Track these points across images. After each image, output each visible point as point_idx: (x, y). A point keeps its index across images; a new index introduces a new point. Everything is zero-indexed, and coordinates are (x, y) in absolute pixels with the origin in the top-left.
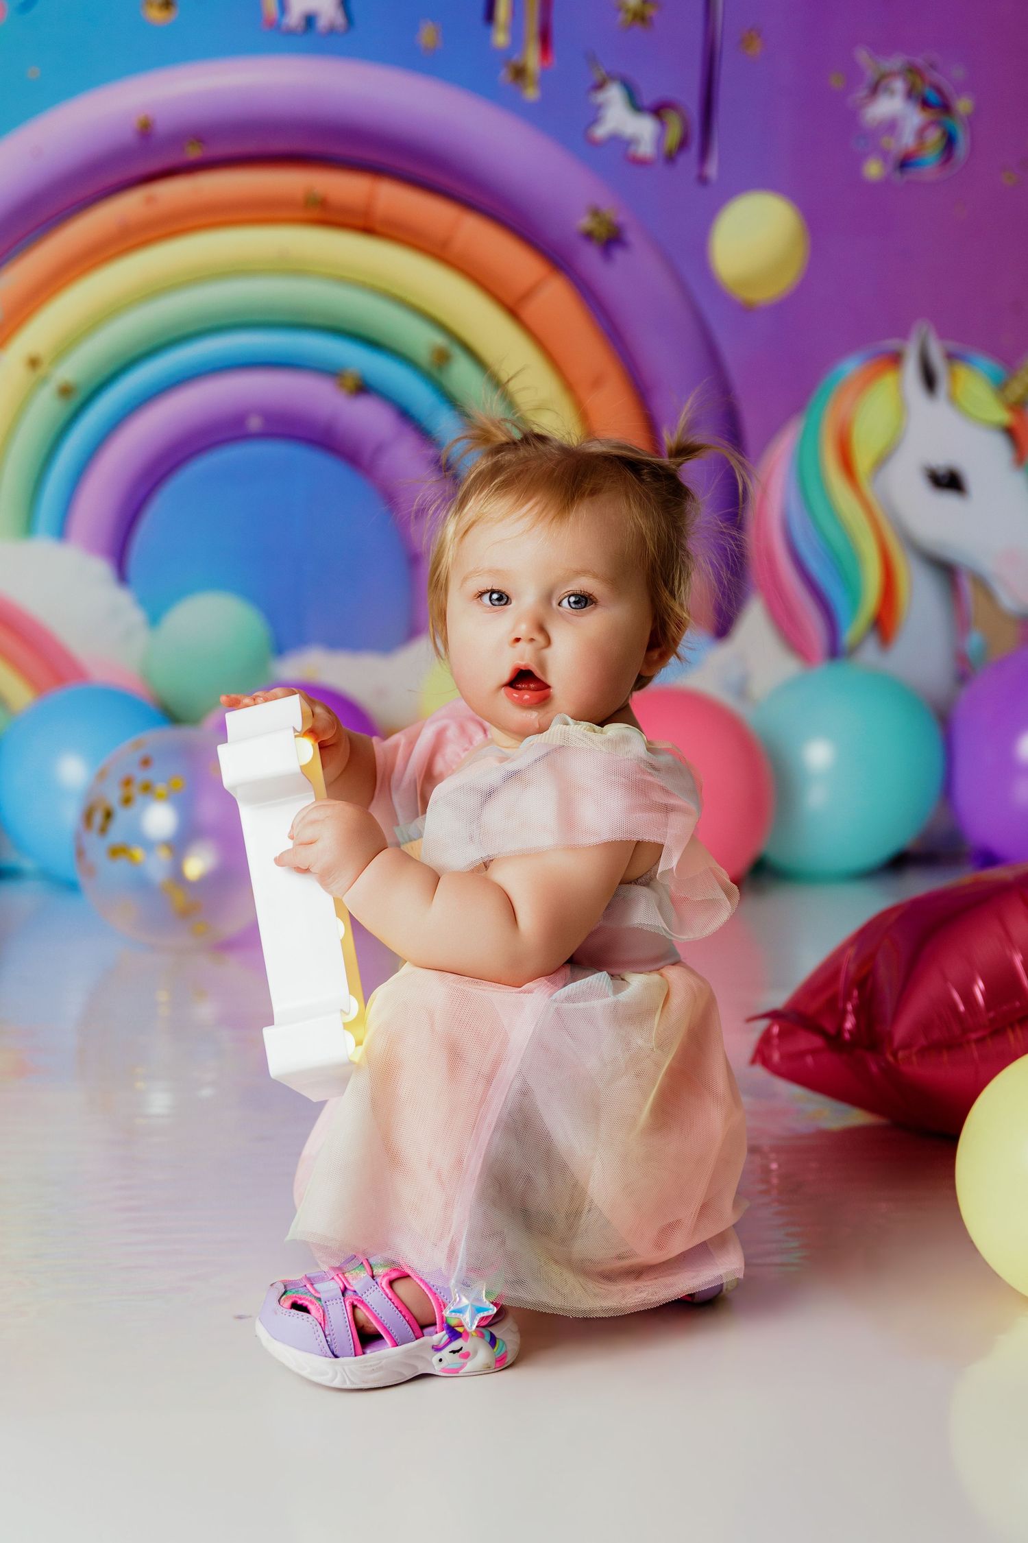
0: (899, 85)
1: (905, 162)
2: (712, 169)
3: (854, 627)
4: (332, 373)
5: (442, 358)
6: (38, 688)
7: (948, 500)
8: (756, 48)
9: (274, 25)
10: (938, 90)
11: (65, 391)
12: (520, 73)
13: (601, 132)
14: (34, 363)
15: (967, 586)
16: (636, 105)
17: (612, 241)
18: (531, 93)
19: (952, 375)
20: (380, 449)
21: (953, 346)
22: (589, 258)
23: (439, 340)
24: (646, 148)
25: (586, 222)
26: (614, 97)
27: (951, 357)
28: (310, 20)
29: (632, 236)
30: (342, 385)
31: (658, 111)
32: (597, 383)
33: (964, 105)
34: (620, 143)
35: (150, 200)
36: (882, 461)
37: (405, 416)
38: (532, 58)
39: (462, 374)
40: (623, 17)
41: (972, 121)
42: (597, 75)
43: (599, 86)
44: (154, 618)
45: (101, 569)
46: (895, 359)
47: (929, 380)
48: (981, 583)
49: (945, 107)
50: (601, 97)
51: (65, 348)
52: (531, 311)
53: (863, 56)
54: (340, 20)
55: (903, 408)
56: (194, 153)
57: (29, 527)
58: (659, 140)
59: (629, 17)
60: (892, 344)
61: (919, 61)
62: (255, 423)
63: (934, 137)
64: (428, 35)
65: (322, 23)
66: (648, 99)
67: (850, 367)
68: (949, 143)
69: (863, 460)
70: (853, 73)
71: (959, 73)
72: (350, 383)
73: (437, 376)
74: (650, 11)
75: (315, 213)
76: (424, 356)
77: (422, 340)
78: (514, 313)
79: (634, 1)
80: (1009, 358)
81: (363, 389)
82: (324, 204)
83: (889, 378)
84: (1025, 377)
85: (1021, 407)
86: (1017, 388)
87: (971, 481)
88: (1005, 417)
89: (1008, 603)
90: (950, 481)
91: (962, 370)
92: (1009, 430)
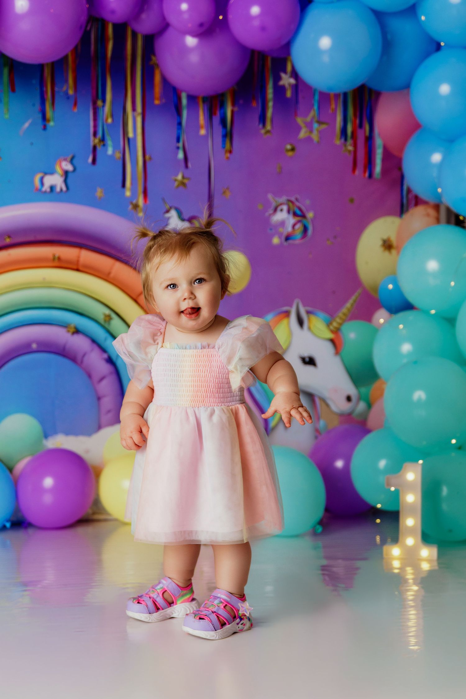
0: (285, 208)
1: (288, 238)
4: (65, 326)
5: (108, 318)
7: (310, 368)
8: (228, 194)
9: (38, 190)
10: (300, 209)
12: (136, 206)
15: (318, 401)
16: (181, 218)
18: (141, 214)
19: (309, 319)
20: (84, 355)
21: (309, 309)
23: (107, 312)
26: (173, 215)
27: (308, 313)
28: (52, 188)
30: (69, 331)
31: (190, 220)
33: (310, 215)
37: (94, 341)
38: (141, 201)
39: (116, 325)
40: (176, 184)
41: (313, 221)
42: (167, 207)
43: (168, 211)
46: (287, 314)
47: (301, 322)
48: (323, 400)
49: (304, 216)
50: (167, 215)
53: (270, 196)
54: (64, 189)
55: (291, 333)
56: (8, 241)
59: (178, 183)
60: (286, 308)
61: (293, 199)
62: (34, 346)
63: (299, 227)
64: (99, 193)
65: (58, 189)
67: (269, 317)
68: (305, 229)
70: (267, 204)
71: (308, 202)
72: (72, 330)
73: (106, 326)
74: (186, 181)
75: (56, 263)
76: (101, 318)
77: (100, 311)
78: (136, 301)
79: (180, 177)
80: (331, 313)
81: (77, 331)
82: (59, 259)
83: (285, 322)
84: (338, 320)
85: (336, 331)
86: (335, 324)
87: (318, 361)
88: (331, 336)
89: (334, 408)
90: (310, 361)
91: (313, 318)
92: (332, 341)
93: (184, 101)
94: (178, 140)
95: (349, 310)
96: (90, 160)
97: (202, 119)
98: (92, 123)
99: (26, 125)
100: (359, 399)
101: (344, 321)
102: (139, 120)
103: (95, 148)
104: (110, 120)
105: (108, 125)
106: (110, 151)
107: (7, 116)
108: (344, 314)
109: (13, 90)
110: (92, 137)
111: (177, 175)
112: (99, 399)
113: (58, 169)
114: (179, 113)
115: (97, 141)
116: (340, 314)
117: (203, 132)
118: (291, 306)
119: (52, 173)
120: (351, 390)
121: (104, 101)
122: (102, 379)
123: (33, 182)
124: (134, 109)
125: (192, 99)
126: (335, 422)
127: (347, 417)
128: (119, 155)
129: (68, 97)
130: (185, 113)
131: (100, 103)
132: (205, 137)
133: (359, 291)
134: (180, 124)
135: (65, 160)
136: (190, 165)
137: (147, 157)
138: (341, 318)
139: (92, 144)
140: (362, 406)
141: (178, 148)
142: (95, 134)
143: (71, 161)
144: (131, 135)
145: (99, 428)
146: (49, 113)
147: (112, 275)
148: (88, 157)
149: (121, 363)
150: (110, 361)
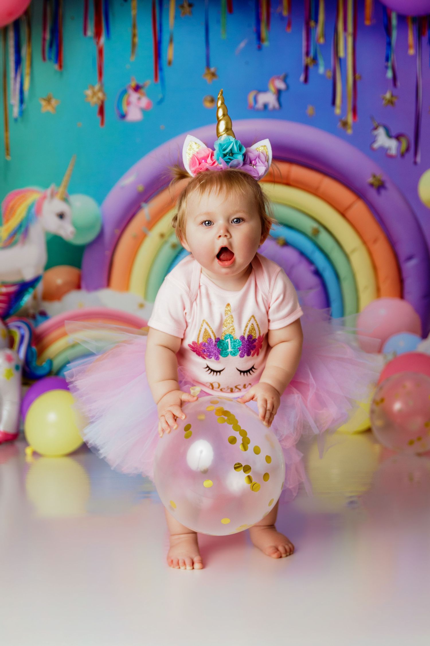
2: (419, 159)
4: (274, 238)
5: (316, 232)
9: (252, 108)
11: (173, 246)
12: (345, 124)
13: (376, 146)
14: (162, 236)
16: (389, 135)
17: (381, 187)
18: (350, 132)
22: (372, 193)
23: (315, 225)
24: (393, 151)
25: (371, 180)
26: (381, 132)
28: (266, 106)
29: (388, 185)
30: (278, 243)
31: (398, 137)
32: (375, 241)
34: (383, 150)
37: (302, 254)
38: (350, 119)
39: (324, 239)
40: (384, 102)
42: (375, 124)
43: (375, 129)
50: (375, 132)
52: (349, 214)
54: (277, 105)
58: (398, 148)
59: (387, 101)
64: (310, 110)
65: (271, 106)
66: (394, 133)
72: (281, 242)
73: (314, 238)
74: (394, 100)
75: (269, 178)
76: (309, 231)
77: (308, 225)
78: (343, 215)
79: (388, 95)
81: (286, 244)
93: (394, 22)
94: (387, 59)
96: (302, 78)
97: (411, 39)
98: (304, 43)
99: (242, 45)
102: (350, 40)
103: (307, 68)
104: (322, 41)
105: (321, 46)
106: (321, 70)
107: (224, 36)
109: (230, 10)
110: (304, 57)
111: (385, 93)
113: (272, 88)
114: (389, 33)
115: (309, 60)
117: (411, 52)
119: (264, 90)
121: (316, 21)
122: (309, 289)
123: (246, 100)
124: (345, 29)
125: (402, 19)
128: (330, 74)
129: (282, 18)
130: (394, 34)
131: (312, 24)
132: (414, 57)
134: (389, 44)
135: (278, 78)
136: (398, 84)
137: (357, 76)
139: (303, 64)
141: (387, 67)
142: (308, 54)
143: (285, 79)
144: (342, 54)
146: (264, 33)
147: (321, 190)
148: (300, 77)
149: (328, 275)
150: (317, 273)
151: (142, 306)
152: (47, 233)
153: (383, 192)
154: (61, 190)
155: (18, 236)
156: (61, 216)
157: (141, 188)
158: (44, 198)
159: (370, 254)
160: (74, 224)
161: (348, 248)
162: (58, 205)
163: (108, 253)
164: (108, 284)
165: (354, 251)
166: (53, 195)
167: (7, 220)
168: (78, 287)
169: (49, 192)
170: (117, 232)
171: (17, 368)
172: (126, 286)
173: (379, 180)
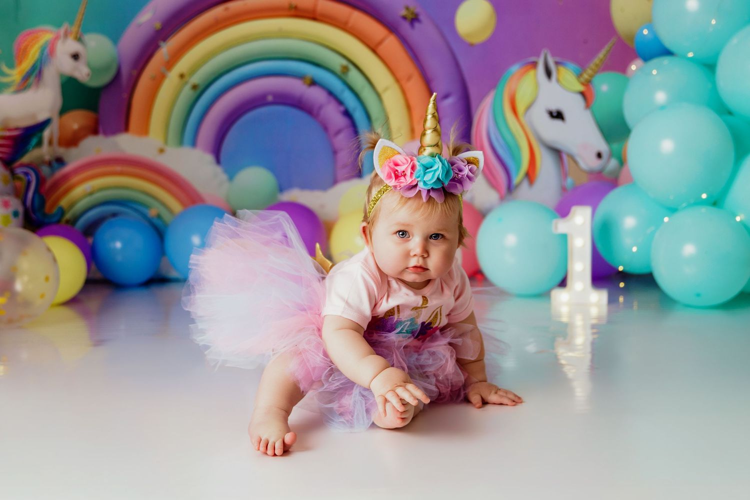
3: (518, 177)
4: (301, 77)
5: (345, 69)
6: (184, 205)
7: (558, 122)
11: (195, 87)
14: (182, 76)
15: (565, 158)
17: (414, 19)
19: (558, 70)
20: (321, 107)
21: (558, 59)
22: (405, 27)
23: (344, 62)
25: (404, 12)
27: (557, 63)
29: (422, 17)
30: (305, 82)
32: (409, 78)
35: (227, 9)
36: (528, 108)
37: (331, 93)
39: (354, 77)
44: (231, 178)
45: (209, 158)
46: (534, 65)
47: (549, 73)
48: (572, 157)
51: (194, 70)
52: (381, 49)
55: (537, 85)
57: (181, 142)
60: (533, 59)
62: (270, 98)
67: (515, 69)
69: (521, 108)
72: (308, 82)
73: (343, 76)
75: (293, 12)
76: (338, 69)
77: (337, 62)
78: (374, 51)
80: (582, 64)
81: (313, 83)
82: (296, 8)
83: (532, 73)
84: (589, 71)
85: (588, 83)
86: (586, 76)
87: (566, 115)
88: (581, 88)
89: (583, 165)
90: (558, 115)
91: (562, 69)
92: (582, 94)
95: (601, 60)
100: (611, 155)
101: (596, 72)
108: (597, 65)
112: (335, 152)
116: (592, 65)
118: (538, 55)
120: (603, 147)
122: (338, 132)
126: (584, 179)
127: (597, 175)
133: (613, 40)
138: (592, 69)
140: (613, 163)
145: (335, 182)
147: (350, 25)
149: (359, 116)
150: (347, 114)
151: (162, 151)
152: (62, 76)
153: (417, 25)
154: (74, 29)
155: (32, 79)
156: (76, 57)
157: (158, 25)
158: (57, 38)
159: (404, 92)
160: (89, 65)
161: (380, 87)
162: (72, 46)
163: (125, 96)
164: (126, 128)
165: (386, 89)
166: (66, 35)
167: (20, 62)
168: (95, 131)
169: (62, 31)
170: (135, 73)
171: (16, 214)
172: (144, 130)
173: (413, 13)
